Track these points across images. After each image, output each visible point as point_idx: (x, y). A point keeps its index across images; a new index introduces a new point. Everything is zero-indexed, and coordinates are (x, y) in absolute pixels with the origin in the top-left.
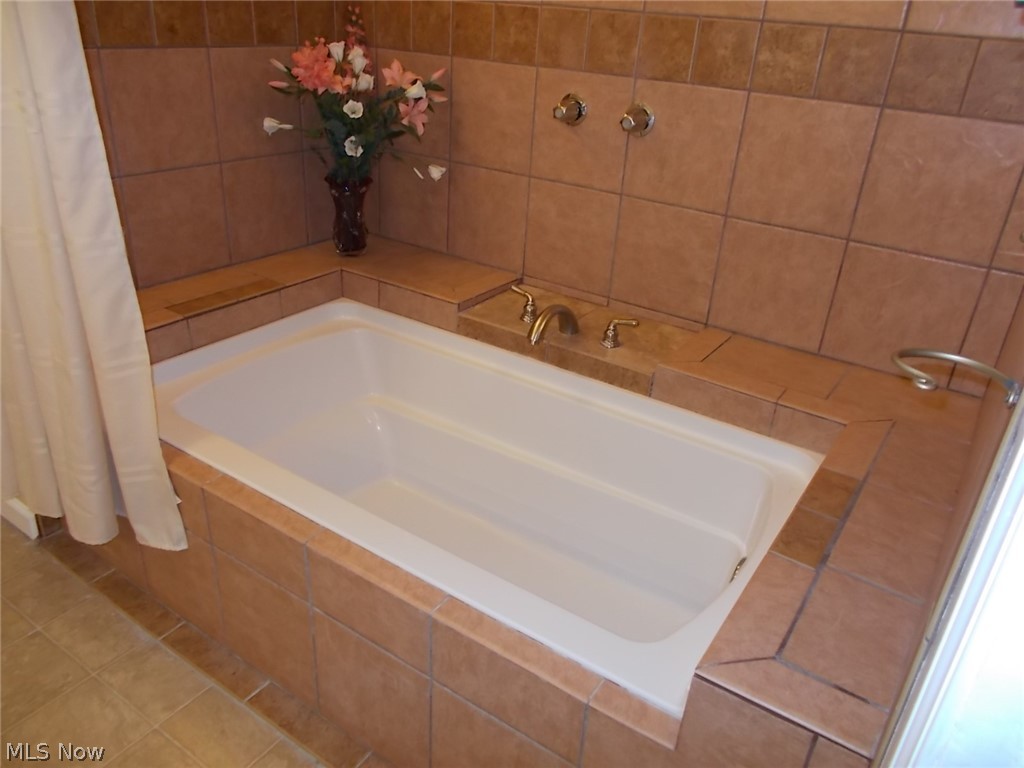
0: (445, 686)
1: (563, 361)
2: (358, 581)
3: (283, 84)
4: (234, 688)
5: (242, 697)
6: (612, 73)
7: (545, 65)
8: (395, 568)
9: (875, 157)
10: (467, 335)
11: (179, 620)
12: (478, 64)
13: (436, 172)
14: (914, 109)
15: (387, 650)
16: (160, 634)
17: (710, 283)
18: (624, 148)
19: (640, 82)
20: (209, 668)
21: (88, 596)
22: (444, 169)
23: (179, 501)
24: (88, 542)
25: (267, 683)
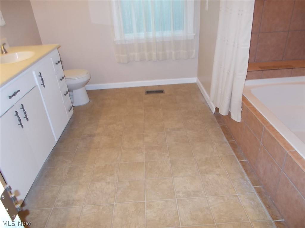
0: (285, 173)
2: (273, 138)
4: (239, 158)
5: (239, 160)
8: (284, 139)
11: (233, 140)
15: (274, 159)
16: (228, 140)
20: (235, 151)
21: (218, 128)
23: (242, 110)
24: (221, 114)
25: (246, 160)
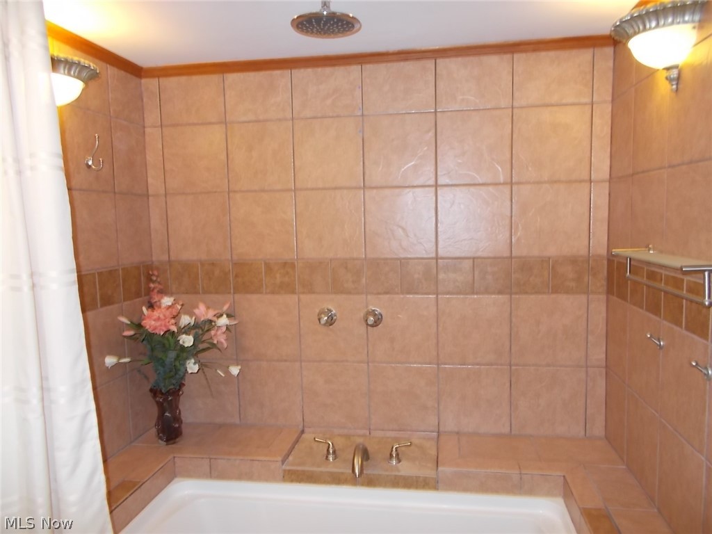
1: (371, 482)
3: (131, 333)
6: (349, 293)
7: (303, 293)
9: (514, 320)
10: (292, 481)
12: (254, 297)
13: (235, 370)
14: (526, 293)
17: (436, 406)
18: (366, 335)
19: (369, 297)
22: (239, 367)
